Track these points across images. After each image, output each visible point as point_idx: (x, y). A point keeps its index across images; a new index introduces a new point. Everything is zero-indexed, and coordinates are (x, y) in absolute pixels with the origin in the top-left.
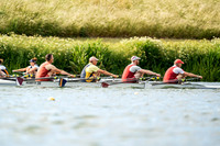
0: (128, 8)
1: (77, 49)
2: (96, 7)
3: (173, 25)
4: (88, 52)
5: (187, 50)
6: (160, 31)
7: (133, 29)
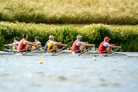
0: (89, 5)
1: (57, 31)
2: (69, 5)
3: (118, 16)
4: (64, 33)
5: (126, 32)
6: (109, 20)
7: (93, 18)
